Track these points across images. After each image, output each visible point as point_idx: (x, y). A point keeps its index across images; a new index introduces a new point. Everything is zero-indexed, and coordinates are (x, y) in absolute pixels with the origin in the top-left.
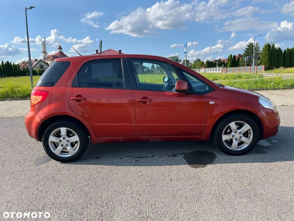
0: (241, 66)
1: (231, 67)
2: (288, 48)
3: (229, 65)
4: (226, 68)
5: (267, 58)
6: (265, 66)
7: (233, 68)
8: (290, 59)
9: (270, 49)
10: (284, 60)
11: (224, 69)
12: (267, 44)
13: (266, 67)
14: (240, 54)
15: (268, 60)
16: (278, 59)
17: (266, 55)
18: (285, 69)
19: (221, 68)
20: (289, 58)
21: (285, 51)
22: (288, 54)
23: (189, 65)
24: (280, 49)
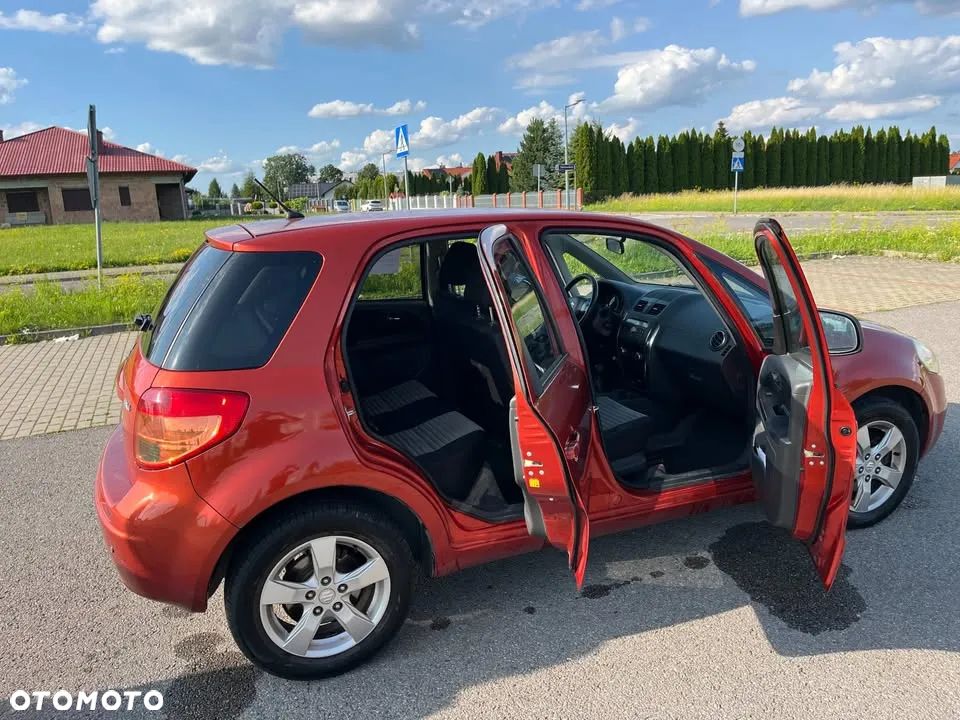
0: (513, 192)
1: (483, 192)
2: (638, 138)
3: (477, 185)
4: (470, 197)
5: (587, 168)
6: (582, 192)
7: (493, 197)
8: (645, 171)
9: (593, 141)
10: (631, 173)
11: (464, 198)
12: (583, 125)
13: (586, 193)
14: (500, 153)
15: (588, 173)
16: (614, 172)
17: (583, 158)
18: (635, 198)
19: (455, 196)
20: (643, 168)
21: (631, 146)
22: (640, 156)
23: (345, 186)
24: (616, 140)
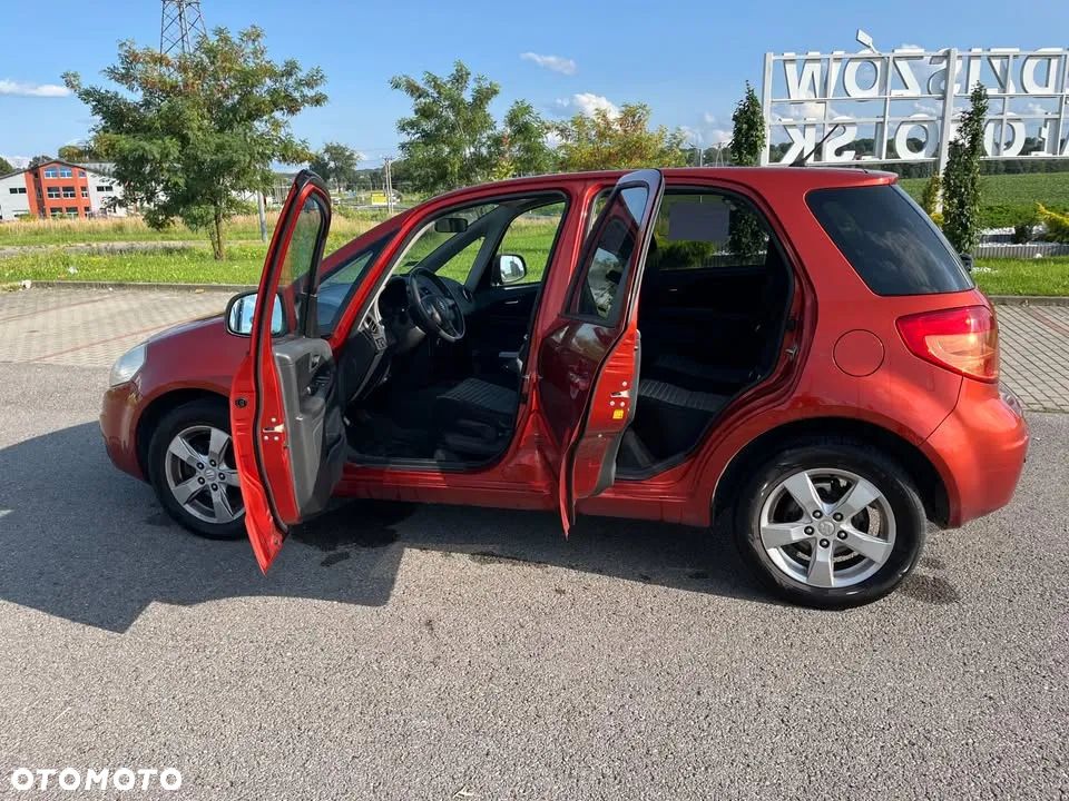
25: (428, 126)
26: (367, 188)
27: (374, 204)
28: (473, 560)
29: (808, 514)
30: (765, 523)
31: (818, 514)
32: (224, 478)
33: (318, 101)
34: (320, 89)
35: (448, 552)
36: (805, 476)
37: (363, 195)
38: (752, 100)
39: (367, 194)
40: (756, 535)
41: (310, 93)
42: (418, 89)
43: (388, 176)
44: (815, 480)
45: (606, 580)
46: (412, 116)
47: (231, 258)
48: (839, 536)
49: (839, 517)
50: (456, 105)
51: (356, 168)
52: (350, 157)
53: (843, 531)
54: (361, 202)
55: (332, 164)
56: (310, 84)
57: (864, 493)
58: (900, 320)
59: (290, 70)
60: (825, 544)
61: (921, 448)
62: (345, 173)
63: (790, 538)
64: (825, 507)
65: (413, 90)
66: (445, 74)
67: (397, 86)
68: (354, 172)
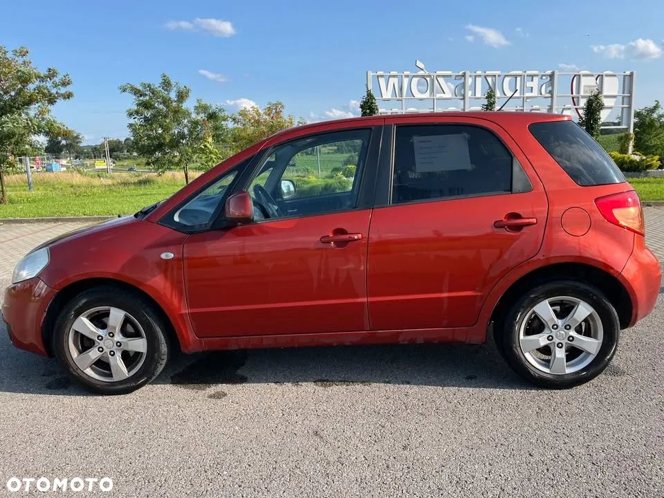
25: (148, 114)
26: (89, 157)
27: (97, 167)
28: (317, 385)
29: (549, 328)
30: (522, 336)
31: (555, 327)
32: (120, 345)
33: (68, 96)
34: (69, 89)
35: (296, 382)
36: (545, 303)
37: (88, 162)
38: (370, 96)
39: (92, 161)
40: (517, 344)
41: (63, 90)
42: (139, 91)
43: (107, 149)
44: (552, 304)
45: (415, 388)
46: (135, 108)
47: (11, 202)
48: (569, 340)
49: (568, 327)
50: (166, 102)
51: (81, 145)
52: (77, 137)
53: (571, 336)
54: (87, 166)
55: (64, 142)
56: (64, 84)
57: (583, 310)
58: (596, 200)
59: (52, 74)
60: (560, 346)
61: (618, 278)
62: (74, 147)
63: (539, 344)
64: (560, 322)
65: (137, 92)
66: (156, 83)
67: (124, 91)
68: (80, 147)
